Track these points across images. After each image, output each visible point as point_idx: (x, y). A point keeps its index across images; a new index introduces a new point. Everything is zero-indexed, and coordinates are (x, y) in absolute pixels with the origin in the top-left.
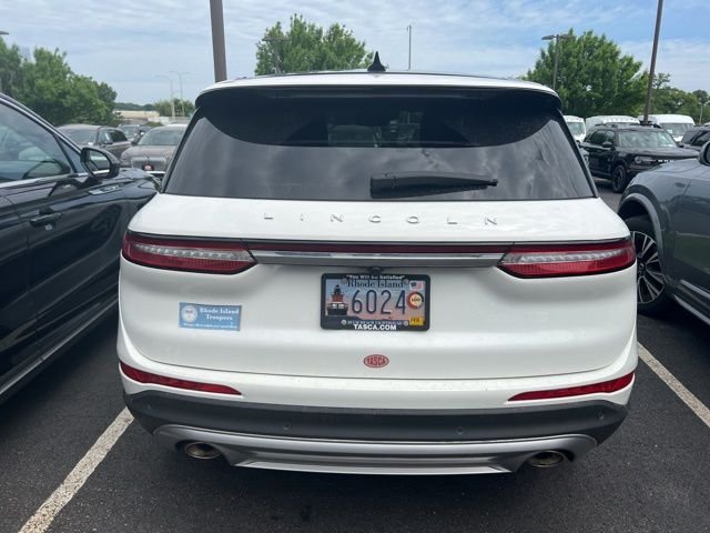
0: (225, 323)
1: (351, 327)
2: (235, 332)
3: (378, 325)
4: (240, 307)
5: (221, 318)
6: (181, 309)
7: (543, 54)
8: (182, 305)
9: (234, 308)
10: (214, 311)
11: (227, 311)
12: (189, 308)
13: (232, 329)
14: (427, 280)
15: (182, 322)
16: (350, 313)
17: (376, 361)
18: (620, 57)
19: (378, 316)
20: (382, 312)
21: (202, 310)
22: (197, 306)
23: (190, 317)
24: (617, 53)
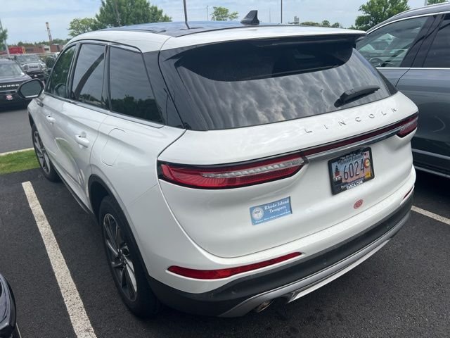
0: (282, 211)
1: (345, 189)
2: (290, 215)
3: (355, 183)
4: (290, 197)
5: (279, 209)
6: (251, 212)
7: (103, 3)
8: (252, 210)
9: (285, 200)
10: (274, 206)
11: (282, 203)
12: (257, 210)
13: (287, 214)
14: (369, 149)
15: (254, 222)
16: (343, 181)
17: (358, 204)
18: (150, 6)
19: (355, 178)
20: (357, 175)
21: (266, 208)
22: (262, 206)
23: (259, 215)
24: (148, 4)
